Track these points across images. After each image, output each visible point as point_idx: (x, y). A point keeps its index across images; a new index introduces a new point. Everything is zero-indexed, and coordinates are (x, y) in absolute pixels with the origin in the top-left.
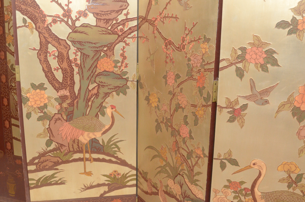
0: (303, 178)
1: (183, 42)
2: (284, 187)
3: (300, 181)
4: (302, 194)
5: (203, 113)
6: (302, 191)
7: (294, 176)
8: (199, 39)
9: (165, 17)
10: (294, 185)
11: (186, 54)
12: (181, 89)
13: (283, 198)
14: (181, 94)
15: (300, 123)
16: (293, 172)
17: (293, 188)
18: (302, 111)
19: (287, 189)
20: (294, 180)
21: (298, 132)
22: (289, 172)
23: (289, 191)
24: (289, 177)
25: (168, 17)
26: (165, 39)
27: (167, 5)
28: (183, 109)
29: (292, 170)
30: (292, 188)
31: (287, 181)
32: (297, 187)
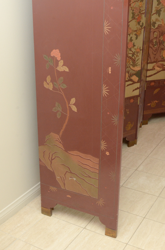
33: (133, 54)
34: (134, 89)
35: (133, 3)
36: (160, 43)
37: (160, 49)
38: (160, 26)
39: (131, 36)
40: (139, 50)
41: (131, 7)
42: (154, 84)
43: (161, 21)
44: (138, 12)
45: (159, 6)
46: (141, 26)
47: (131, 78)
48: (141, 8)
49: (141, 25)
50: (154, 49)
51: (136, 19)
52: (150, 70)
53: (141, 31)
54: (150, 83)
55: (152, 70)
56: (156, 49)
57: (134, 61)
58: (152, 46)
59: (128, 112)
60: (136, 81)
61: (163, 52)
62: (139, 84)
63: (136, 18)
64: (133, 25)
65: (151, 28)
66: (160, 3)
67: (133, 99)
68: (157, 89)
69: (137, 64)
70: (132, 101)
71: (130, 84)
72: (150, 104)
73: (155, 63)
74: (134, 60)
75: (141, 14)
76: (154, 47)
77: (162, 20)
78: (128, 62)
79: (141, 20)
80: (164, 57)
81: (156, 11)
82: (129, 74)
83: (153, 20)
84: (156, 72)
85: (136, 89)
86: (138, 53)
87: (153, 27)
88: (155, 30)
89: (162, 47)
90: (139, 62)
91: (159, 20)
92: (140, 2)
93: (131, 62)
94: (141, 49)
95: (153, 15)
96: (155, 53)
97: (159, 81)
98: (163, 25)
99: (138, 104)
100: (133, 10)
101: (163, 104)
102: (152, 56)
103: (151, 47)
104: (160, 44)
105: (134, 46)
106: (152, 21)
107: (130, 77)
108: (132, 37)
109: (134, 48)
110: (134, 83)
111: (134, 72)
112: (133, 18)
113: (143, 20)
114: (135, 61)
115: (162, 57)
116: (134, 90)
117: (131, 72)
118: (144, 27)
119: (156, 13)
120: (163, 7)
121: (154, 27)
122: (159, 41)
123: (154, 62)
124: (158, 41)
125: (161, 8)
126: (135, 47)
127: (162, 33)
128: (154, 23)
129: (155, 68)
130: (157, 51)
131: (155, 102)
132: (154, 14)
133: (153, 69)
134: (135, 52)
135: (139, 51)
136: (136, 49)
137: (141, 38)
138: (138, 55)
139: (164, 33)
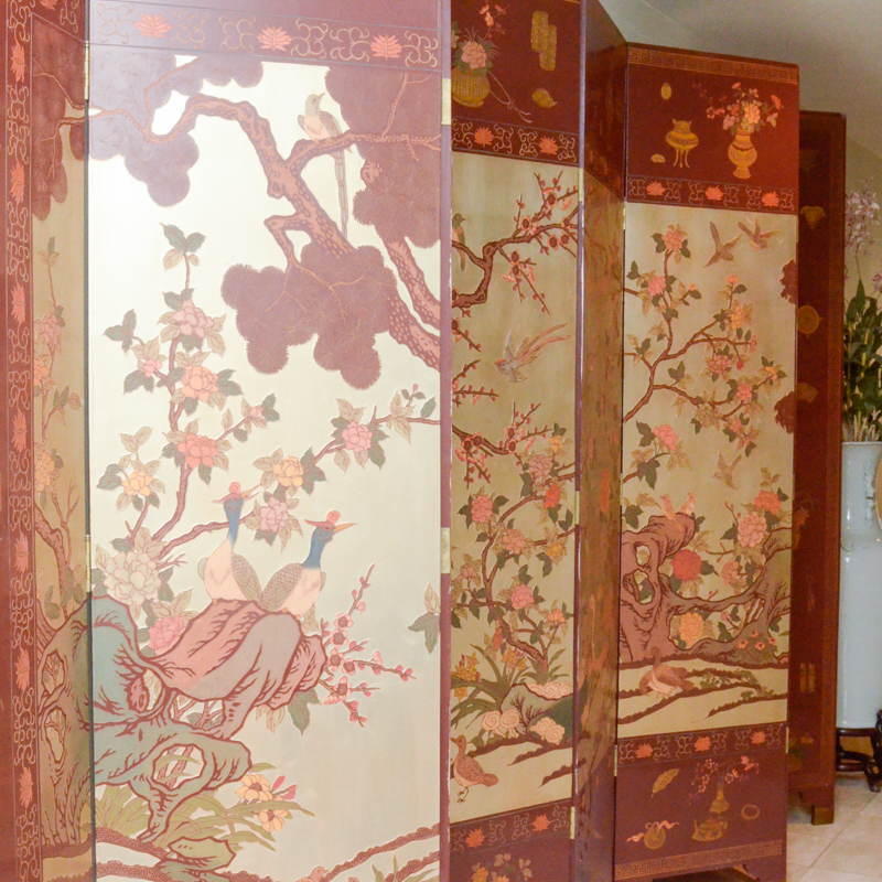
1: (511, 437)
5: (560, 547)
8: (545, 430)
9: (463, 392)
11: (519, 457)
12: (511, 523)
14: (510, 531)
25: (469, 392)
26: (463, 435)
27: (466, 369)
28: (516, 557)
33: (537, 633)
34: (550, 774)
35: (523, 438)
36: (662, 586)
37: (665, 609)
38: (657, 521)
39: (522, 564)
40: (559, 617)
41: (516, 454)
42: (651, 750)
43: (661, 503)
44: (549, 471)
45: (647, 447)
46: (564, 525)
47: (532, 729)
48: (557, 459)
49: (564, 519)
50: (642, 610)
51: (541, 497)
52: (631, 694)
53: (563, 544)
54: (636, 748)
55: (638, 693)
56: (650, 612)
57: (541, 659)
58: (630, 599)
59: (528, 873)
60: (556, 741)
61: (680, 623)
62: (570, 750)
63: (538, 494)
64: (530, 521)
65: (624, 529)
66: (652, 436)
67: (545, 817)
68: (665, 774)
69: (556, 673)
70: (542, 823)
71: (531, 755)
72: (641, 835)
73: (650, 668)
74: (539, 654)
75: (560, 479)
76: (638, 601)
77: (663, 498)
78: (517, 665)
79: (561, 502)
80: (684, 644)
81: (638, 467)
82: (524, 710)
83: (626, 500)
84: (658, 701)
85: (556, 775)
86: (557, 627)
87: (629, 528)
88: (641, 538)
89: (675, 601)
90: (565, 663)
91: (652, 500)
92: (553, 434)
93: (528, 663)
94: (570, 610)
95: (625, 481)
96: (646, 626)
97: (671, 740)
98: (670, 518)
99: (572, 837)
100: (526, 467)
101: (695, 837)
102: (634, 638)
103: (626, 603)
104: (663, 592)
105: (538, 599)
106: (622, 502)
107: (526, 726)
108: (525, 567)
109: (537, 608)
110: (547, 747)
111: (545, 706)
112: (529, 493)
113: (571, 500)
114: (544, 658)
115: (676, 642)
116: (546, 780)
117: (531, 703)
118: (577, 530)
119: (638, 474)
120: (666, 450)
121: (635, 526)
122: (660, 578)
123: (645, 662)
124: (654, 578)
125: (657, 456)
126: (542, 606)
127: (669, 549)
128: (634, 512)
129: (650, 684)
130: (652, 620)
131: (660, 827)
132: (629, 477)
133: (644, 689)
134: (542, 622)
135: (563, 620)
136: (545, 612)
137: (565, 568)
138: (556, 635)
139: (677, 547)
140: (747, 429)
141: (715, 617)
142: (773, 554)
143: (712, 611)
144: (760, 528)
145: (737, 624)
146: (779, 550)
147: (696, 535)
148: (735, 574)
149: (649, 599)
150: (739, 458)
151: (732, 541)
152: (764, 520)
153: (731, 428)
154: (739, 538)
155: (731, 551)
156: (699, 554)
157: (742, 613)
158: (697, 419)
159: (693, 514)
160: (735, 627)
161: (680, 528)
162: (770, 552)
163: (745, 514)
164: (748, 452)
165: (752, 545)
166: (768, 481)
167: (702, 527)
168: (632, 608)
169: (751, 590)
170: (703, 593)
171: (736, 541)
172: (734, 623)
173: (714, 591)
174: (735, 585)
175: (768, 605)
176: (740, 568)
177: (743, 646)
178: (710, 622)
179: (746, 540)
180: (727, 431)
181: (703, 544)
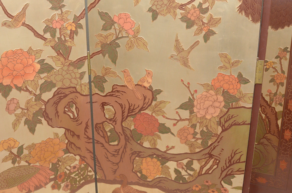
0: (24, 149)
2: (9, 165)
3: (22, 153)
4: (27, 164)
6: (26, 161)
7: (15, 151)
10: (18, 159)
13: (12, 175)
15: (6, 99)
16: (13, 148)
17: (18, 162)
18: (5, 86)
19: (12, 166)
20: (17, 155)
21: (7, 108)
22: (9, 149)
23: (15, 166)
24: (11, 154)
29: (12, 146)
30: (16, 162)
31: (10, 158)
32: (21, 160)
36: (126, 136)
38: (119, 88)
43: (121, 75)
45: (108, 32)
50: (111, 149)
56: (117, 151)
58: (102, 140)
61: (142, 163)
65: (93, 92)
66: (113, 23)
73: (119, 186)
76: (108, 143)
80: (146, 177)
81: (102, 47)
83: (94, 72)
87: (98, 91)
88: (106, 100)
89: (138, 148)
91: (114, 73)
95: (91, 57)
96: (116, 160)
98: (130, 88)
103: (98, 142)
104: (127, 139)
115: (139, 175)
119: (102, 52)
120: (125, 34)
121: (102, 91)
122: (123, 130)
124: (119, 129)
125: (117, 38)
127: (131, 110)
128: (101, 80)
130: (119, 156)
132: (94, 54)
139: (137, 110)
140: (205, 18)
141: (172, 165)
142: (230, 126)
143: (168, 160)
144: (217, 104)
145: (191, 173)
146: (235, 124)
147: (154, 103)
148: (190, 137)
149: (116, 143)
150: (197, 43)
151: (188, 112)
152: (221, 98)
153: (189, 16)
154: (195, 110)
155: (187, 119)
156: (156, 117)
157: (196, 166)
158: (154, 8)
159: (150, 86)
160: (189, 174)
161: (140, 97)
162: (226, 125)
163: (201, 92)
164: (206, 38)
165: (208, 117)
166: (227, 65)
167: (159, 98)
168: (103, 146)
169: (207, 151)
170: (161, 146)
171: (192, 112)
172: (188, 171)
173: (170, 146)
174: (191, 146)
175: (222, 164)
176: (195, 134)
177: (197, 189)
178: (168, 168)
179: (202, 113)
180: (184, 19)
181: (160, 110)
